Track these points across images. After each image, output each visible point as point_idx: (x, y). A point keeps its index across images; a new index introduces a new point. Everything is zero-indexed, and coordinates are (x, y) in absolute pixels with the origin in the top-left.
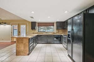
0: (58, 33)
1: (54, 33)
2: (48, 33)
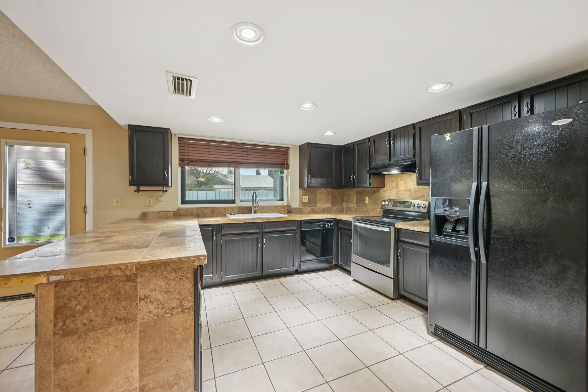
0: (308, 209)
1: (289, 212)
2: (255, 212)
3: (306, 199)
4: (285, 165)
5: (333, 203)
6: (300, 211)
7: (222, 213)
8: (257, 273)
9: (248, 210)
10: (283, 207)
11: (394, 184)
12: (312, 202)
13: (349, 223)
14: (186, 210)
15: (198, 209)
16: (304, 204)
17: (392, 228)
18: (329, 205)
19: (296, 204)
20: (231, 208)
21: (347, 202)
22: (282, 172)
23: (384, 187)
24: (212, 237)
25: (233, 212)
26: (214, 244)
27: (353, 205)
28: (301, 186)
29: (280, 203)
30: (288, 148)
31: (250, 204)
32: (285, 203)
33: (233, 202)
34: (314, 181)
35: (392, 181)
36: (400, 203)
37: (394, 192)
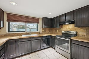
1: (39, 34)
2: (30, 34)
3: (43, 31)
4: (38, 23)
5: (49, 32)
6: (42, 34)
7: (21, 35)
8: (30, 52)
9: (28, 34)
10: (38, 32)
11: (65, 27)
12: (45, 31)
13: (55, 37)
14: (9, 34)
15: (13, 34)
16: (43, 32)
17: (70, 39)
18: (48, 32)
19: (41, 32)
20: (24, 33)
21: (52, 31)
22: (38, 24)
23: (62, 28)
24: (15, 43)
25: (24, 34)
26: (16, 45)
27: (54, 32)
28: (42, 27)
29: (37, 32)
30: (39, 18)
31: (29, 32)
32: (38, 31)
33: (25, 31)
34: (45, 26)
35: (65, 26)
36: (67, 32)
37: (65, 29)
